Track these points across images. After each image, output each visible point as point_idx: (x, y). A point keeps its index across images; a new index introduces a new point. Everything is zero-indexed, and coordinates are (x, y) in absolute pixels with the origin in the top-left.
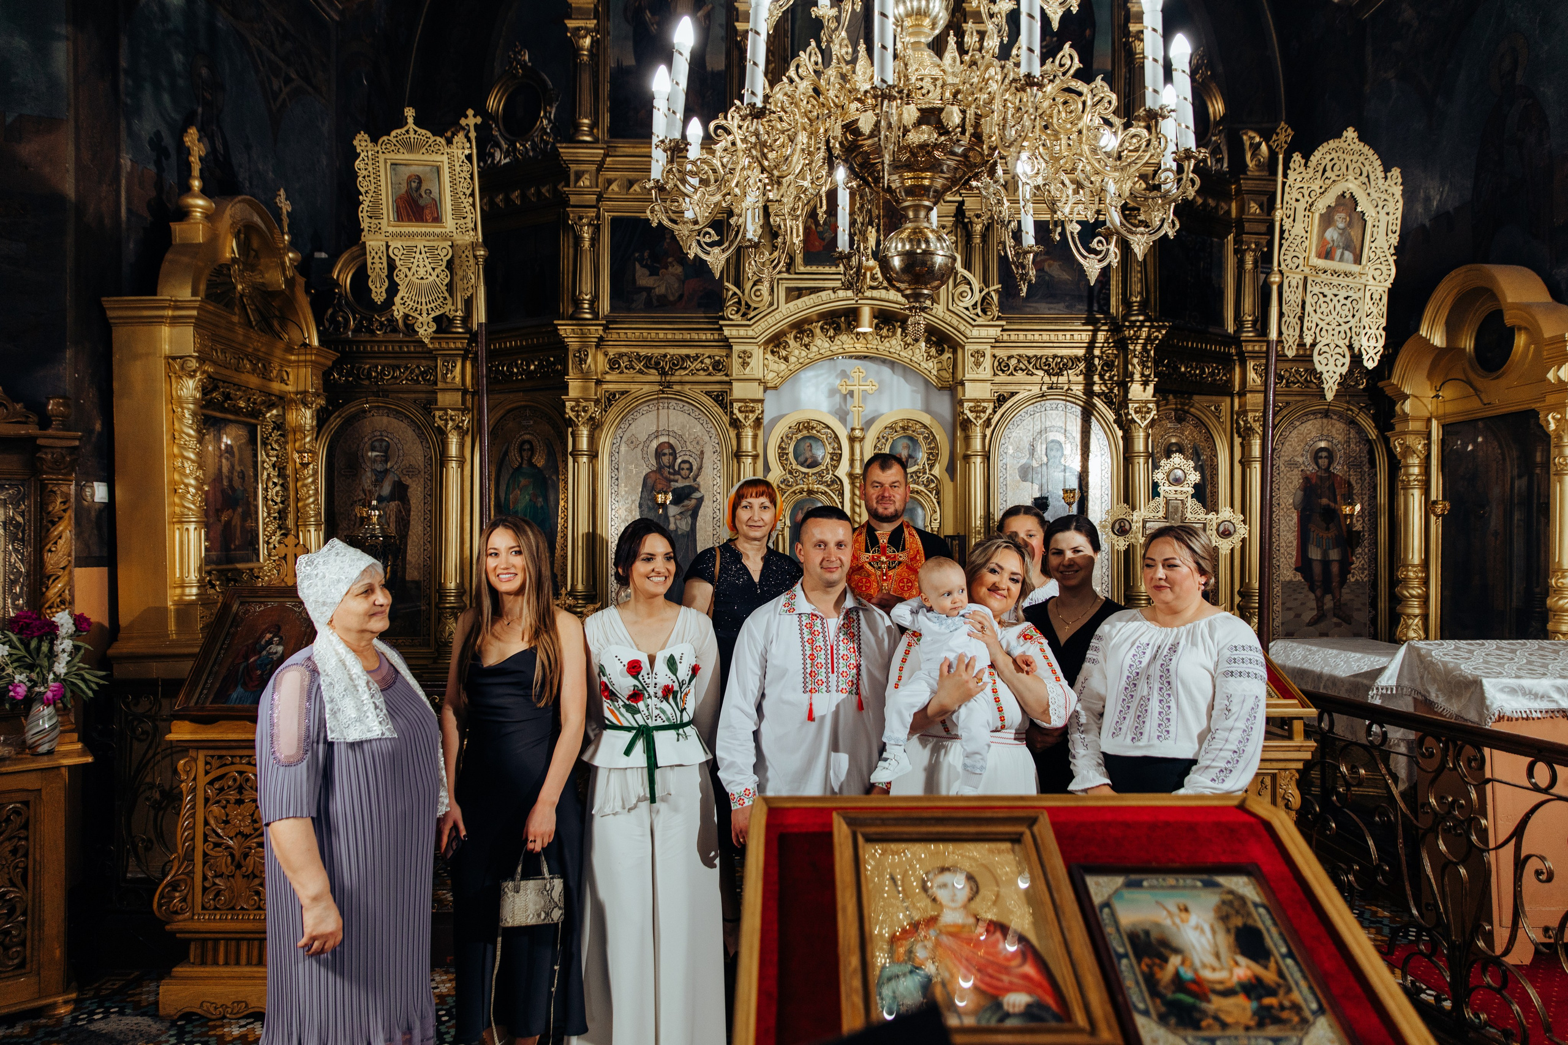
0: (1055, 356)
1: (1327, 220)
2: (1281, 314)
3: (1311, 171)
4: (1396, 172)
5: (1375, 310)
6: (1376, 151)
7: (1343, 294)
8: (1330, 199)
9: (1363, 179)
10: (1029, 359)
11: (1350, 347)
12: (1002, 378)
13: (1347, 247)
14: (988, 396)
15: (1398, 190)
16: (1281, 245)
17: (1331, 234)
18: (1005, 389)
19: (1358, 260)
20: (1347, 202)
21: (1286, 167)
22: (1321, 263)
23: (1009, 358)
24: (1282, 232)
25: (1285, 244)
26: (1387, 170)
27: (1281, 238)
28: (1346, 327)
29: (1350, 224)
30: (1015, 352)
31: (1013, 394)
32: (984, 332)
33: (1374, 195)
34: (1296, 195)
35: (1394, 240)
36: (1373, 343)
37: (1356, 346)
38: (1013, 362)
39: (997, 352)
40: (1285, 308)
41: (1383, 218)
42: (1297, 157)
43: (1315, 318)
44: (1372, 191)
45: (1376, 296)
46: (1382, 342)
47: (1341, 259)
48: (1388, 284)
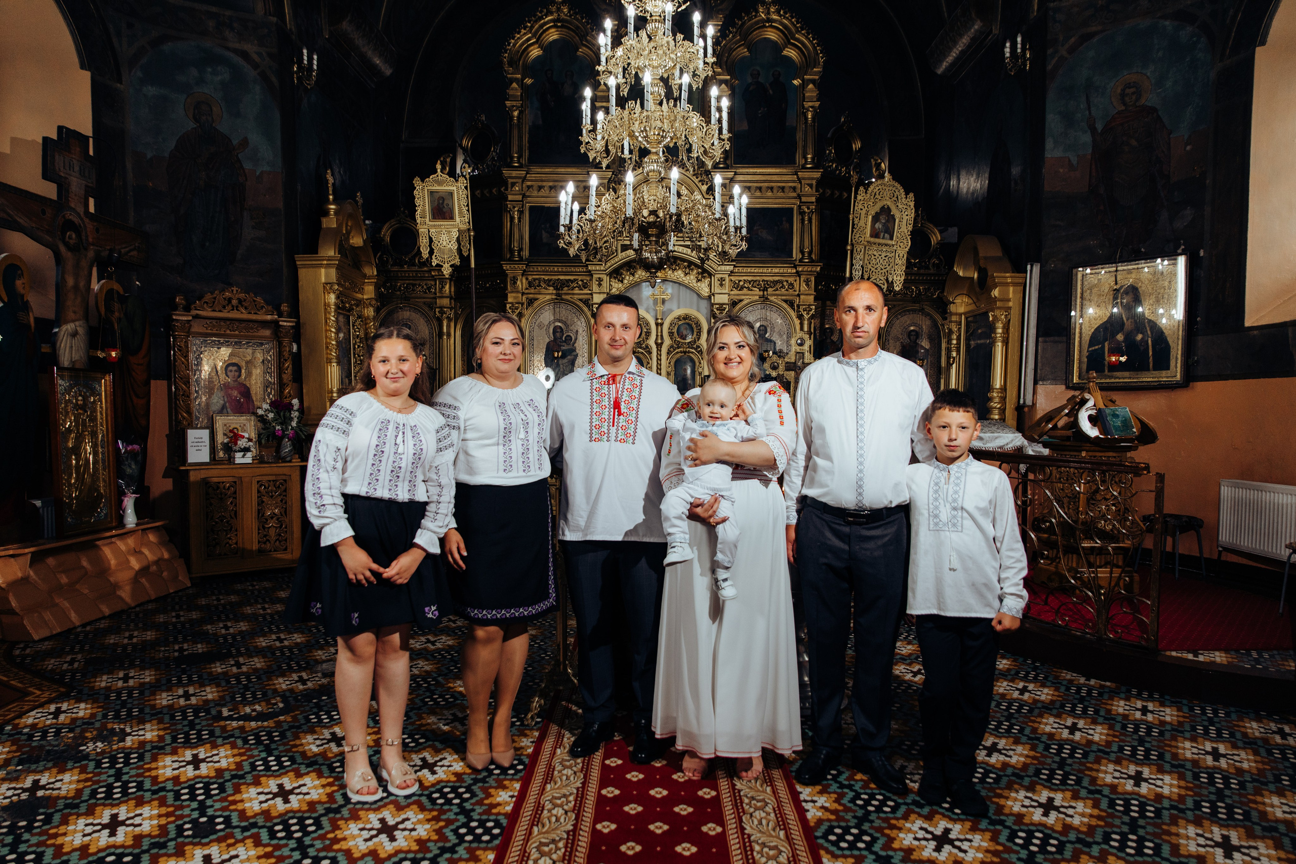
0: (763, 281)
1: (876, 219)
2: (852, 265)
3: (868, 195)
4: (911, 195)
5: (900, 262)
6: (902, 185)
7: (884, 254)
8: (877, 208)
9: (895, 199)
10: (750, 282)
11: (887, 280)
12: (735, 292)
13: (886, 232)
14: (726, 301)
15: (912, 204)
16: (852, 231)
17: (878, 225)
18: (736, 298)
19: (891, 239)
20: (885, 210)
21: (856, 193)
22: (872, 240)
23: (740, 281)
24: (853, 225)
25: (855, 231)
26: (907, 194)
27: (853, 227)
28: (885, 270)
29: (888, 221)
30: (742, 278)
31: (741, 301)
32: (723, 268)
33: (900, 206)
34: (860, 207)
35: (910, 228)
36: (899, 278)
37: (890, 279)
38: (741, 283)
39: (733, 278)
40: (854, 261)
41: (905, 218)
42: (862, 188)
43: (870, 267)
44: (899, 204)
45: (901, 255)
46: (903, 278)
47: (883, 238)
48: (907, 250)
